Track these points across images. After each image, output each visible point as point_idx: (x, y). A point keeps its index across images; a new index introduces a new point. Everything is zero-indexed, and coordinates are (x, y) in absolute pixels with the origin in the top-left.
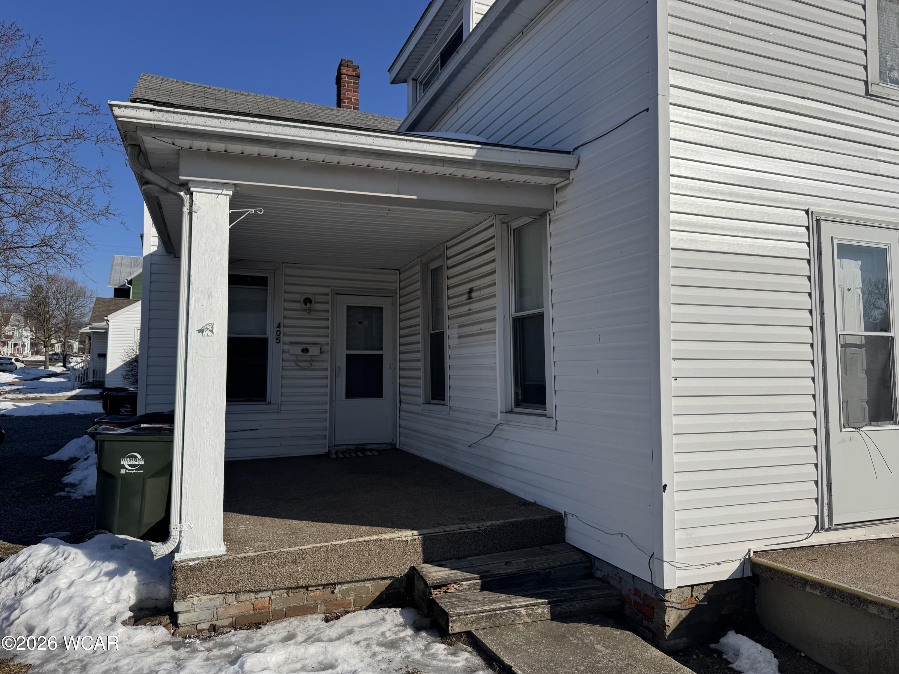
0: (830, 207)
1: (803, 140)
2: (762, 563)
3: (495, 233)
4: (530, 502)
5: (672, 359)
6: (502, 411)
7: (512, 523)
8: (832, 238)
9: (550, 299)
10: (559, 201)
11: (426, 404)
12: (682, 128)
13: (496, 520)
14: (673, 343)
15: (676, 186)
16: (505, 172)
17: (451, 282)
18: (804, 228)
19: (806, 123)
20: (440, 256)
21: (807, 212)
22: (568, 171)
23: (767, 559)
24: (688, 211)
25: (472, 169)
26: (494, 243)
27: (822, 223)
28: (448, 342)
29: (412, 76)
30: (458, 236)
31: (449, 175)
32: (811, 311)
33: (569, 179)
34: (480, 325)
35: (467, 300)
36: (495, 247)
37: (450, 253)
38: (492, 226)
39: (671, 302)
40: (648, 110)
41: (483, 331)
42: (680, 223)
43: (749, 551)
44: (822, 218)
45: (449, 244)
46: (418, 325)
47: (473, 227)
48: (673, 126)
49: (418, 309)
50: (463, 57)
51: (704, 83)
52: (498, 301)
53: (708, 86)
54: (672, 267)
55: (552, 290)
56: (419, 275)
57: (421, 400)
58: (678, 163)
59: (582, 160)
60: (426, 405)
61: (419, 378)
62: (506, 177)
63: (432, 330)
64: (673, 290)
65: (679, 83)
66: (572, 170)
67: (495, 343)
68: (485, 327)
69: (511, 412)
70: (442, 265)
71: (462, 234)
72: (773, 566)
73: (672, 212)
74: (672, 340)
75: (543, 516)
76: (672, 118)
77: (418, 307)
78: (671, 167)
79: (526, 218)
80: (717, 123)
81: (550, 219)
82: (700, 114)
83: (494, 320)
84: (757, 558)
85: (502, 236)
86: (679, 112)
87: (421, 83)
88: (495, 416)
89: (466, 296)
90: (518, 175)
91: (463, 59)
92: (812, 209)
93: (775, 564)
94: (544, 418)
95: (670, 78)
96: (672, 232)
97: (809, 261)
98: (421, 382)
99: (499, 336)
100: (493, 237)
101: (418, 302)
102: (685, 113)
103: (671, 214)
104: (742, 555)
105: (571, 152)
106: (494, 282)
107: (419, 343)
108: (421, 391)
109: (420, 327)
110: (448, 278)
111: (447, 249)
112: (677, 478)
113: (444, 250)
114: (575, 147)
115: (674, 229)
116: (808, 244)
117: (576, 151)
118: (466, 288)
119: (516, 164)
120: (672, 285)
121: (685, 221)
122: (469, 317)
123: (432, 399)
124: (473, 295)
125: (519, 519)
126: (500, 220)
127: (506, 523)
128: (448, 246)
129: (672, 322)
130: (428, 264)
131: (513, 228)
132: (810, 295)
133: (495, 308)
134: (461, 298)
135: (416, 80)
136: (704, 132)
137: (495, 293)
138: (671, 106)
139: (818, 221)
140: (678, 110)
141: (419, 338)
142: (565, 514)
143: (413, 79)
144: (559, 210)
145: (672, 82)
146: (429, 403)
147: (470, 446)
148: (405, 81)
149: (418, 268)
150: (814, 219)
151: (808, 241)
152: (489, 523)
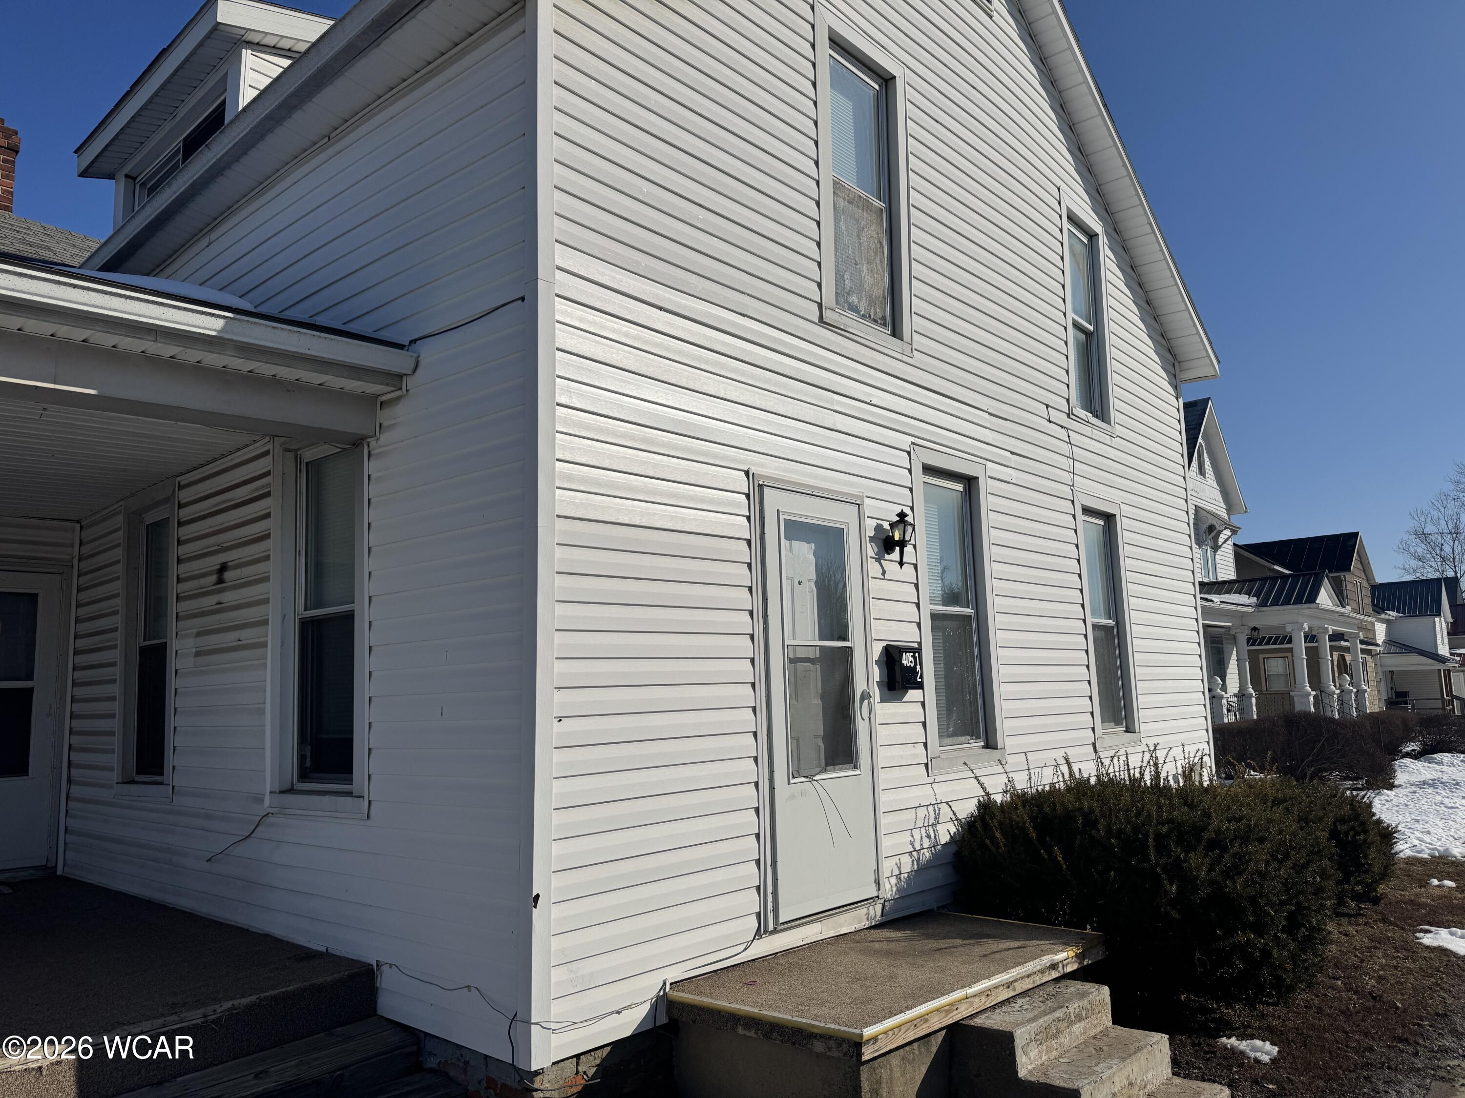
0: (776, 469)
1: (743, 373)
2: (681, 1000)
3: (270, 468)
4: (317, 951)
5: (556, 688)
6: (274, 790)
7: (274, 998)
8: (778, 511)
9: (366, 588)
10: (385, 424)
11: (123, 783)
12: (575, 335)
13: (242, 997)
14: (557, 663)
15: (566, 421)
16: (283, 366)
17: (186, 550)
18: (744, 496)
19: (746, 350)
20: (166, 500)
21: (747, 473)
22: (401, 376)
23: (690, 992)
24: (582, 461)
25: (216, 353)
26: (269, 485)
27: (766, 489)
28: (173, 663)
29: (127, 170)
30: (202, 466)
31: (171, 357)
32: (751, 613)
33: (401, 389)
34: (238, 631)
35: (214, 585)
36: (270, 492)
37: (185, 495)
38: (267, 453)
39: (556, 599)
40: (523, 299)
41: (245, 642)
42: (570, 478)
43: (665, 984)
44: (765, 483)
45: (185, 479)
46: (115, 630)
47: (231, 453)
48: (560, 330)
49: (115, 600)
50: (219, 156)
51: (607, 272)
52: (273, 589)
53: (614, 278)
54: (557, 544)
55: (370, 573)
56: (120, 533)
57: (115, 776)
58: (568, 386)
59: (423, 361)
60: (128, 785)
61: (112, 734)
62: (286, 373)
63: (145, 640)
64: (559, 580)
65: (570, 266)
66: (406, 375)
67: (265, 665)
68: (247, 636)
69: (291, 790)
70: (168, 518)
71: (209, 463)
72: (696, 1003)
73: (558, 460)
74: (556, 658)
75: (337, 976)
76: (558, 317)
77: (117, 596)
78: (556, 391)
79: (327, 446)
80: (626, 335)
81: (369, 452)
82: (601, 317)
83: (265, 622)
84: (675, 993)
85: (284, 474)
86: (569, 310)
87: (143, 185)
88: (260, 800)
89: (214, 578)
90: (308, 373)
91: (219, 160)
92: (753, 470)
93: (698, 998)
94: (349, 799)
95: (556, 256)
96: (558, 491)
97: (749, 542)
98: (116, 742)
99: (271, 653)
100: (268, 474)
101: (117, 587)
102: (580, 313)
103: (557, 463)
104: (653, 992)
105: (405, 346)
106: (267, 553)
107: (114, 664)
108: (114, 760)
109: (118, 635)
110: (179, 543)
111: (180, 488)
112: (557, 881)
113: (174, 490)
114: (411, 339)
115: (562, 486)
116: (749, 518)
117: (413, 346)
118: (215, 561)
119: (302, 354)
120: (557, 573)
121: (577, 475)
122: (217, 617)
123: (138, 772)
124: (228, 575)
125: (289, 989)
126: (281, 445)
127: (261, 1000)
128: (182, 484)
129: (557, 630)
130: (141, 515)
131: (305, 461)
132: (750, 589)
133: (266, 601)
134: (203, 581)
135: (134, 179)
136: (607, 345)
137: (268, 574)
138: (557, 299)
139: (761, 486)
140: (568, 306)
141: (115, 655)
142: (377, 965)
143: (127, 176)
144: (385, 438)
145: (559, 262)
146: (133, 782)
147: (209, 860)
148: (111, 176)
149: (119, 520)
150: (756, 485)
151: (748, 514)
152: (228, 1005)
